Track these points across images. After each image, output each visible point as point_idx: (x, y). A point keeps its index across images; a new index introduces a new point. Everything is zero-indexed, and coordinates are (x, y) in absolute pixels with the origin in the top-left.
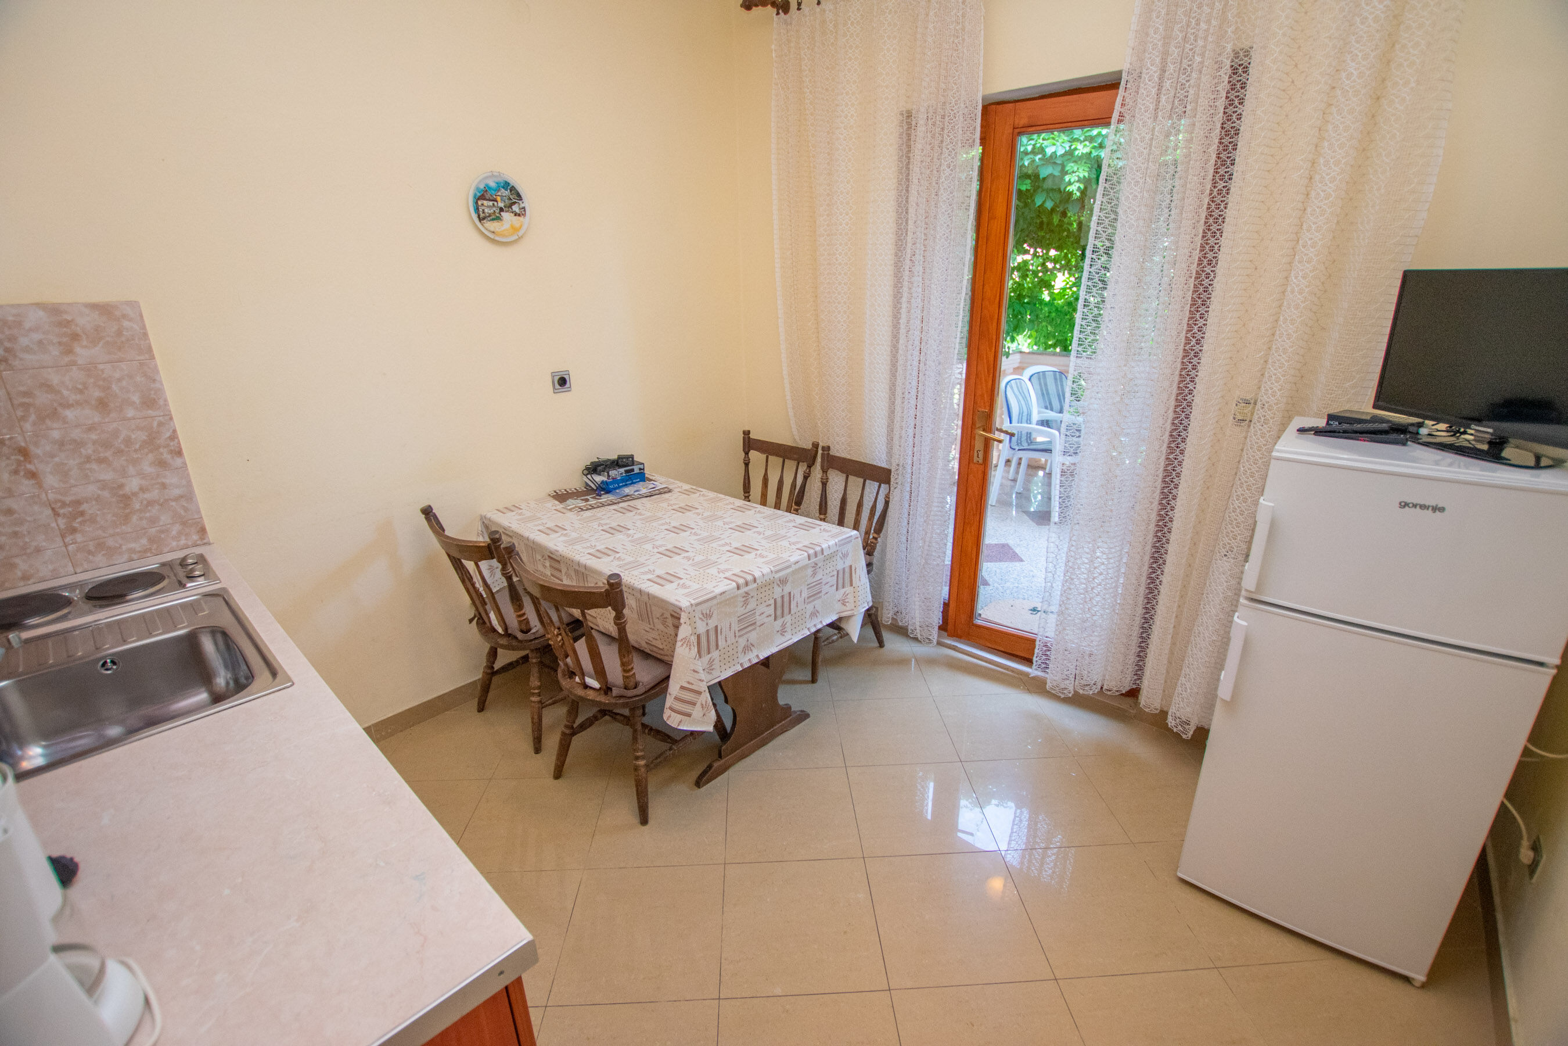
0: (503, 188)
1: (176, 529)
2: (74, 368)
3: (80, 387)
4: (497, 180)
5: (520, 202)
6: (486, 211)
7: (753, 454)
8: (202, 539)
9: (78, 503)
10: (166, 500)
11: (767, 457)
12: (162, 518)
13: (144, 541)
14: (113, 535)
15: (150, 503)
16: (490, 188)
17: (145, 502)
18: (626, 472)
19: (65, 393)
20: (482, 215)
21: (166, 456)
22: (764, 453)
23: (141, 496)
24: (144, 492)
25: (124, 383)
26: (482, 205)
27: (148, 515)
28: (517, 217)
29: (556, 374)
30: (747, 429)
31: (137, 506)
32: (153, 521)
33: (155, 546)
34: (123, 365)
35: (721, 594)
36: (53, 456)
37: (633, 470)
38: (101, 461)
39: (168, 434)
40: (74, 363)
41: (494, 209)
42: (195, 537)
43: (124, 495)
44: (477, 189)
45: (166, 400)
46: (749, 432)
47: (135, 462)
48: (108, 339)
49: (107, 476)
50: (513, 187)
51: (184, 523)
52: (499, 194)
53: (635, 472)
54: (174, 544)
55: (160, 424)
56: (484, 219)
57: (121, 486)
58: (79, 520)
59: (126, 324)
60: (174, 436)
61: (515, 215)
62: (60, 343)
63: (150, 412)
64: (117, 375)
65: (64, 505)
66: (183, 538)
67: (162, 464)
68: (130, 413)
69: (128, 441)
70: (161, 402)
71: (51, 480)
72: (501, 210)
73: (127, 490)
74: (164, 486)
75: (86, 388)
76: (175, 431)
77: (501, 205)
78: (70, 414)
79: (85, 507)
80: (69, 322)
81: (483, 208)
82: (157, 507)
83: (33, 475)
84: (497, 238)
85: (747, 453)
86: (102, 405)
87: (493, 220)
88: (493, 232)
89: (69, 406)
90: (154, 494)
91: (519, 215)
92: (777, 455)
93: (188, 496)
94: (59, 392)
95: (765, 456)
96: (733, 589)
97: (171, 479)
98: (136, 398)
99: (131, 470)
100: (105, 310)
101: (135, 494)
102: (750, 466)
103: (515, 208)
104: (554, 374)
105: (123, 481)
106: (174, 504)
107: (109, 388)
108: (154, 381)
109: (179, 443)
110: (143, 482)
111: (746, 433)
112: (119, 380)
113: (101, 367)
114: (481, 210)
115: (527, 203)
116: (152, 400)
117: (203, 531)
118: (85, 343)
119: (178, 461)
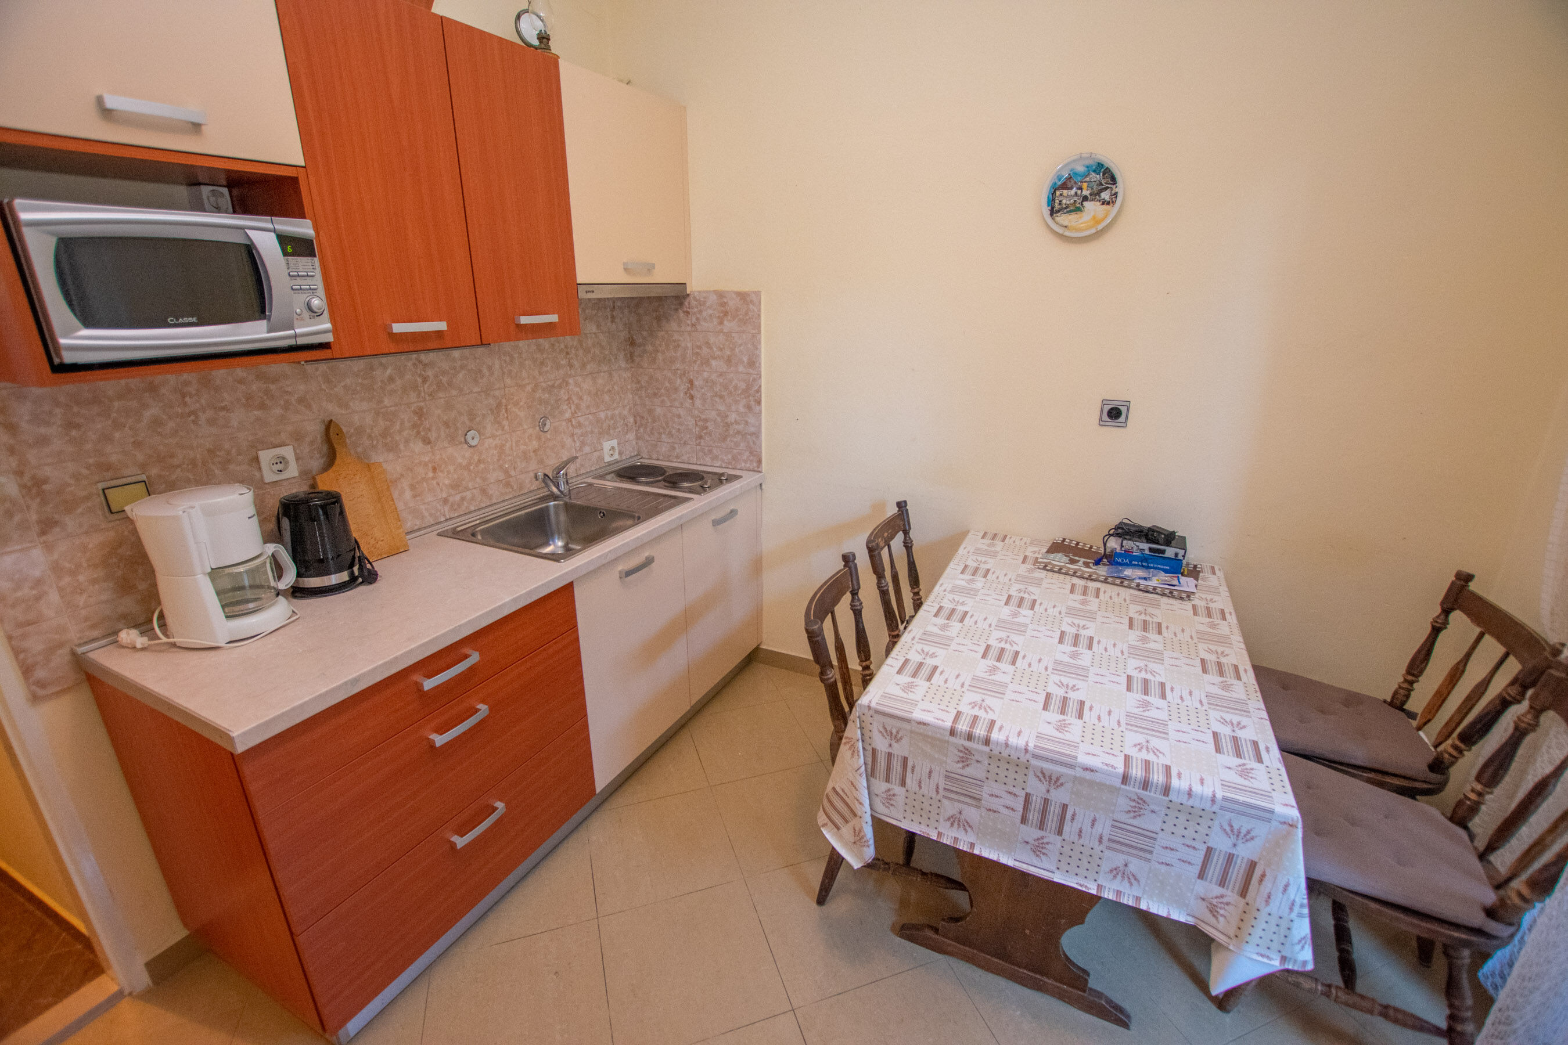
0: (1094, 171)
1: (747, 454)
2: (722, 334)
3: (722, 347)
4: (1087, 162)
5: (1114, 187)
6: (1064, 201)
7: (1458, 617)
8: (758, 467)
9: (706, 420)
10: (746, 433)
11: (1481, 636)
12: (742, 445)
13: (730, 457)
14: (717, 447)
15: (738, 432)
16: (1076, 174)
17: (735, 431)
18: (1151, 550)
19: (715, 349)
20: (1057, 207)
21: (752, 403)
22: (1478, 625)
23: (736, 427)
24: (736, 424)
25: (742, 348)
26: (1061, 195)
27: (735, 440)
28: (1105, 206)
29: (1109, 402)
30: (1467, 569)
31: (731, 432)
32: (737, 444)
33: (734, 462)
34: (744, 336)
35: (920, 723)
36: (702, 388)
37: (1163, 552)
38: (721, 397)
39: (756, 388)
40: (721, 331)
41: (1076, 199)
42: (755, 464)
43: (726, 423)
44: (1059, 178)
45: (760, 364)
46: (1469, 578)
47: (736, 402)
48: (741, 317)
49: (722, 408)
50: (1107, 168)
51: (751, 453)
52: (1088, 179)
53: (1166, 555)
54: (743, 464)
55: (754, 380)
56: (1058, 211)
57: (727, 416)
58: (705, 431)
59: (751, 306)
60: (759, 391)
61: (1103, 204)
62: (719, 317)
63: (751, 371)
64: (740, 342)
65: (700, 420)
66: (749, 462)
67: (749, 407)
68: (741, 369)
69: (736, 388)
70: (757, 365)
71: (698, 403)
72: (1085, 199)
73: (729, 420)
74: (747, 423)
75: (724, 348)
76: (760, 386)
77: (1086, 192)
78: (714, 363)
79: (709, 424)
80: (725, 303)
81: (1061, 198)
82: (740, 436)
83: (692, 397)
84: (1067, 233)
85: (1446, 612)
86: (729, 361)
87: (1071, 211)
88: (1066, 227)
89: (714, 358)
90: (740, 427)
91: (1108, 203)
92: (1500, 639)
93: (757, 434)
94: (711, 349)
95: (1478, 630)
96: (944, 729)
97: (752, 420)
98: (745, 359)
99: (733, 408)
100: (743, 296)
101: (732, 424)
102: (1442, 636)
103: (1106, 195)
104: (1105, 402)
105: (729, 413)
106: (749, 437)
107: (734, 350)
108: (757, 348)
109: (761, 396)
110: (738, 418)
111: (1464, 579)
112: (740, 345)
113: (734, 335)
114: (1057, 201)
115: (1120, 189)
116: (753, 363)
117: (760, 462)
118: (729, 318)
119: (758, 408)
